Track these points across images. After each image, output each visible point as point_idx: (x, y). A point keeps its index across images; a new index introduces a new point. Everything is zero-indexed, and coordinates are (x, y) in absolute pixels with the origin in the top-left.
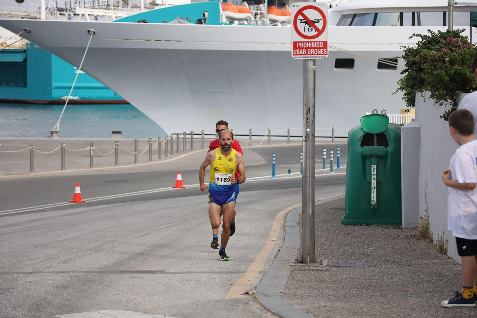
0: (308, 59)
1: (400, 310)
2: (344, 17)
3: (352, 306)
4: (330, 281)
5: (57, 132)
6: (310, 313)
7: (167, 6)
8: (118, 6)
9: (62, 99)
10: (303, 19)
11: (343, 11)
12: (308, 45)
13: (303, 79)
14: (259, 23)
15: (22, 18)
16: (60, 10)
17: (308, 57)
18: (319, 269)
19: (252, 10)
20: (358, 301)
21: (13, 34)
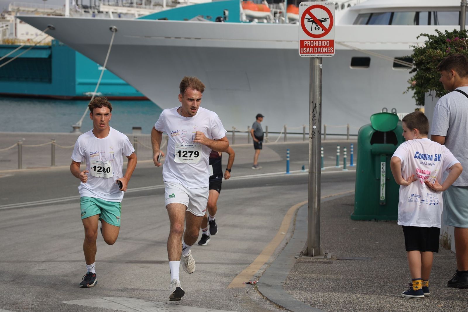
0: (315, 58)
1: (395, 300)
2: (360, 16)
3: (348, 296)
4: (332, 273)
5: (79, 128)
6: (307, 302)
7: (189, 4)
8: (141, 4)
9: (85, 95)
10: (311, 18)
11: (359, 10)
12: (315, 43)
13: (310, 77)
14: (277, 21)
15: (48, 15)
16: (85, 7)
17: (315, 55)
18: (322, 262)
19: (271, 9)
20: (355, 291)
21: (39, 32)
